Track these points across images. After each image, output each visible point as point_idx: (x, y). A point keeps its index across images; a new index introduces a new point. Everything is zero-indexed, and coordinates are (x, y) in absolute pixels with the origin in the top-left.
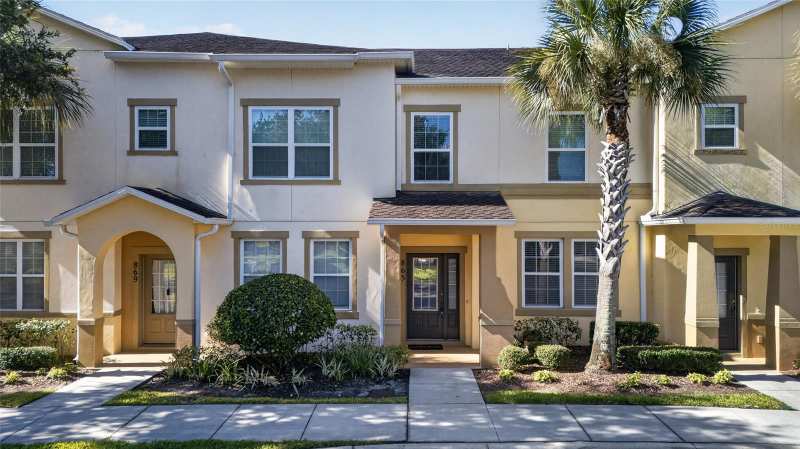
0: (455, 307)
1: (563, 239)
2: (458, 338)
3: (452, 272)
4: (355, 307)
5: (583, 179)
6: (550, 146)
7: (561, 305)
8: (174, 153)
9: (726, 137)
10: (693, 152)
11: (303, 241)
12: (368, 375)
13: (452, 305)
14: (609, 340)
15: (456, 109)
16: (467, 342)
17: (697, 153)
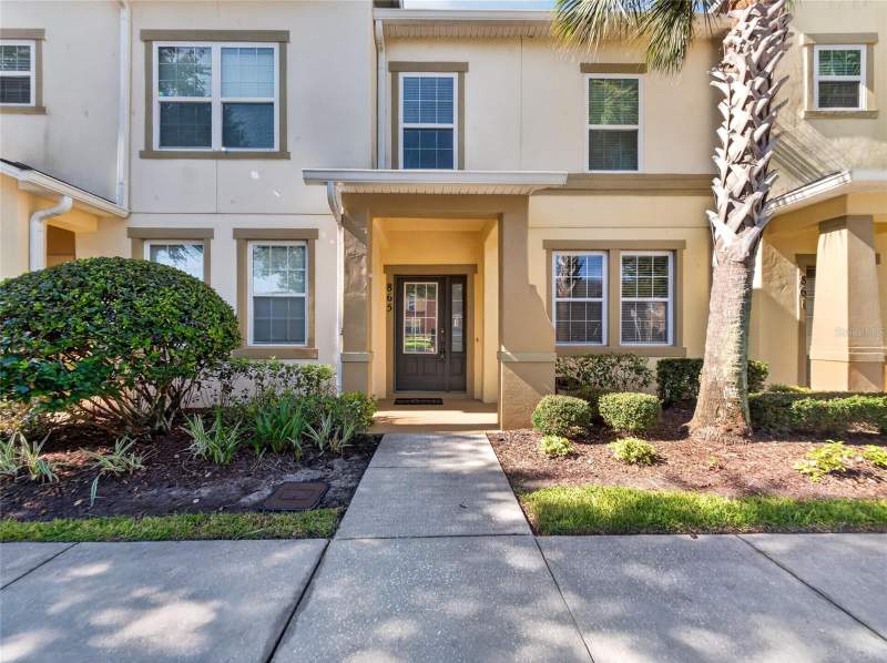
0: (460, 350)
1: (608, 251)
2: (464, 389)
3: (457, 301)
4: (312, 341)
5: (636, 168)
6: (591, 123)
7: (605, 342)
8: (40, 110)
9: (847, 94)
10: (802, 115)
11: (235, 243)
12: (290, 449)
13: (457, 346)
14: (740, 380)
15: (462, 68)
16: (477, 395)
17: (811, 116)
